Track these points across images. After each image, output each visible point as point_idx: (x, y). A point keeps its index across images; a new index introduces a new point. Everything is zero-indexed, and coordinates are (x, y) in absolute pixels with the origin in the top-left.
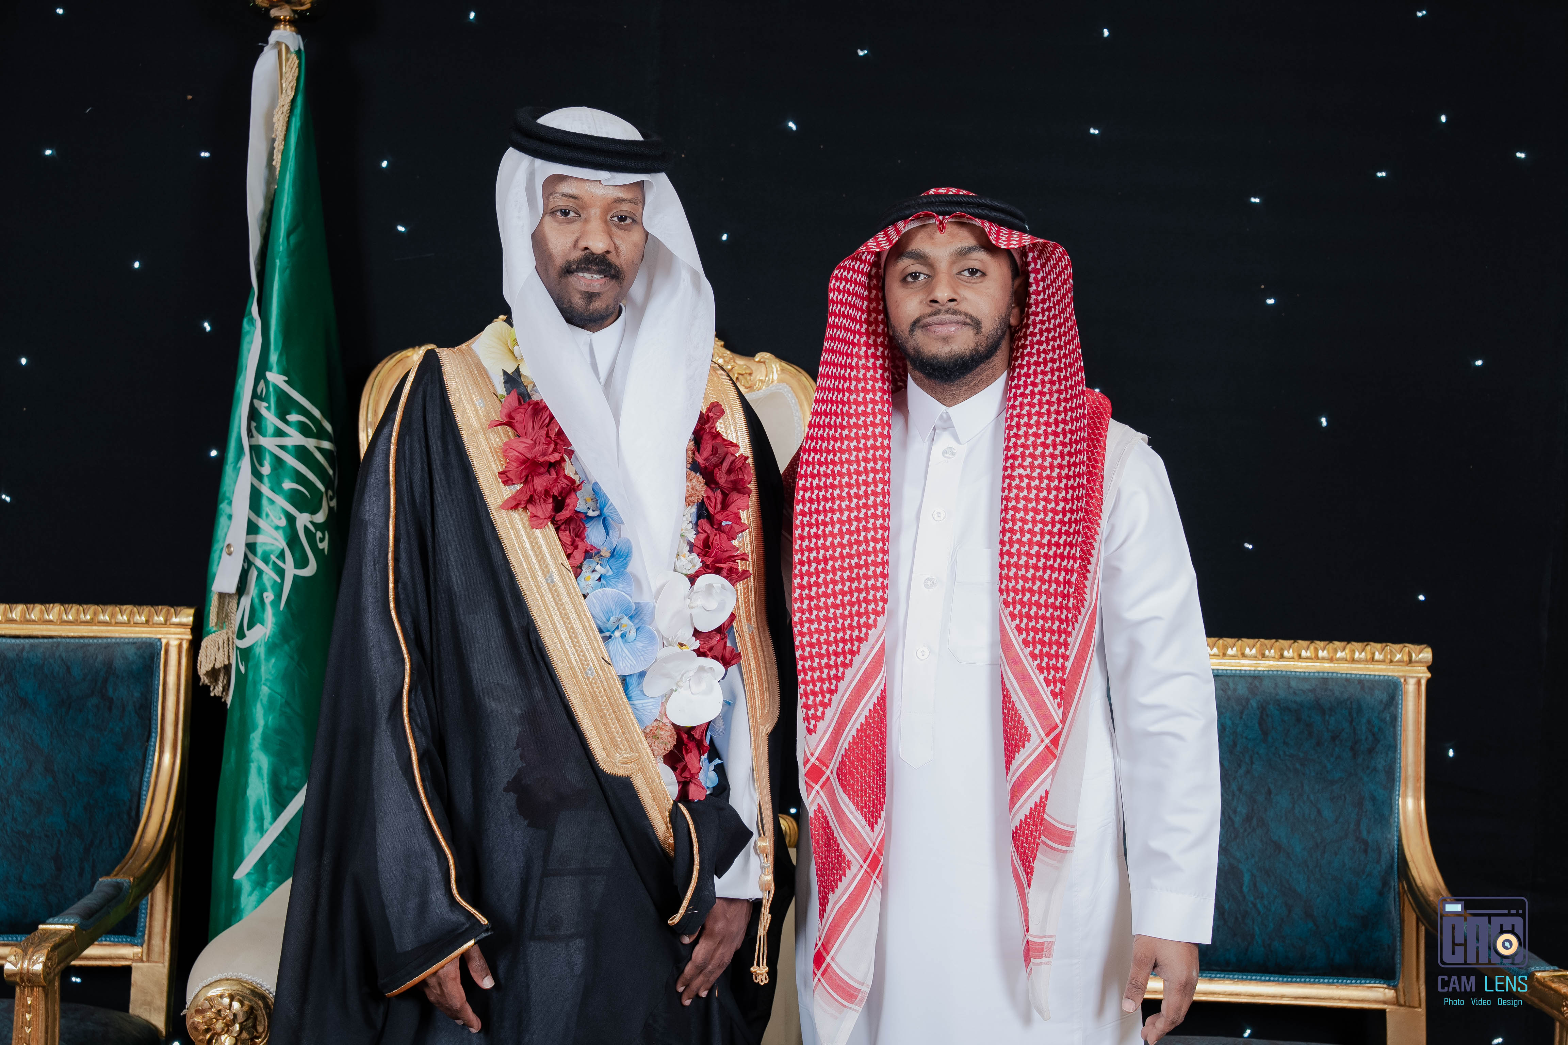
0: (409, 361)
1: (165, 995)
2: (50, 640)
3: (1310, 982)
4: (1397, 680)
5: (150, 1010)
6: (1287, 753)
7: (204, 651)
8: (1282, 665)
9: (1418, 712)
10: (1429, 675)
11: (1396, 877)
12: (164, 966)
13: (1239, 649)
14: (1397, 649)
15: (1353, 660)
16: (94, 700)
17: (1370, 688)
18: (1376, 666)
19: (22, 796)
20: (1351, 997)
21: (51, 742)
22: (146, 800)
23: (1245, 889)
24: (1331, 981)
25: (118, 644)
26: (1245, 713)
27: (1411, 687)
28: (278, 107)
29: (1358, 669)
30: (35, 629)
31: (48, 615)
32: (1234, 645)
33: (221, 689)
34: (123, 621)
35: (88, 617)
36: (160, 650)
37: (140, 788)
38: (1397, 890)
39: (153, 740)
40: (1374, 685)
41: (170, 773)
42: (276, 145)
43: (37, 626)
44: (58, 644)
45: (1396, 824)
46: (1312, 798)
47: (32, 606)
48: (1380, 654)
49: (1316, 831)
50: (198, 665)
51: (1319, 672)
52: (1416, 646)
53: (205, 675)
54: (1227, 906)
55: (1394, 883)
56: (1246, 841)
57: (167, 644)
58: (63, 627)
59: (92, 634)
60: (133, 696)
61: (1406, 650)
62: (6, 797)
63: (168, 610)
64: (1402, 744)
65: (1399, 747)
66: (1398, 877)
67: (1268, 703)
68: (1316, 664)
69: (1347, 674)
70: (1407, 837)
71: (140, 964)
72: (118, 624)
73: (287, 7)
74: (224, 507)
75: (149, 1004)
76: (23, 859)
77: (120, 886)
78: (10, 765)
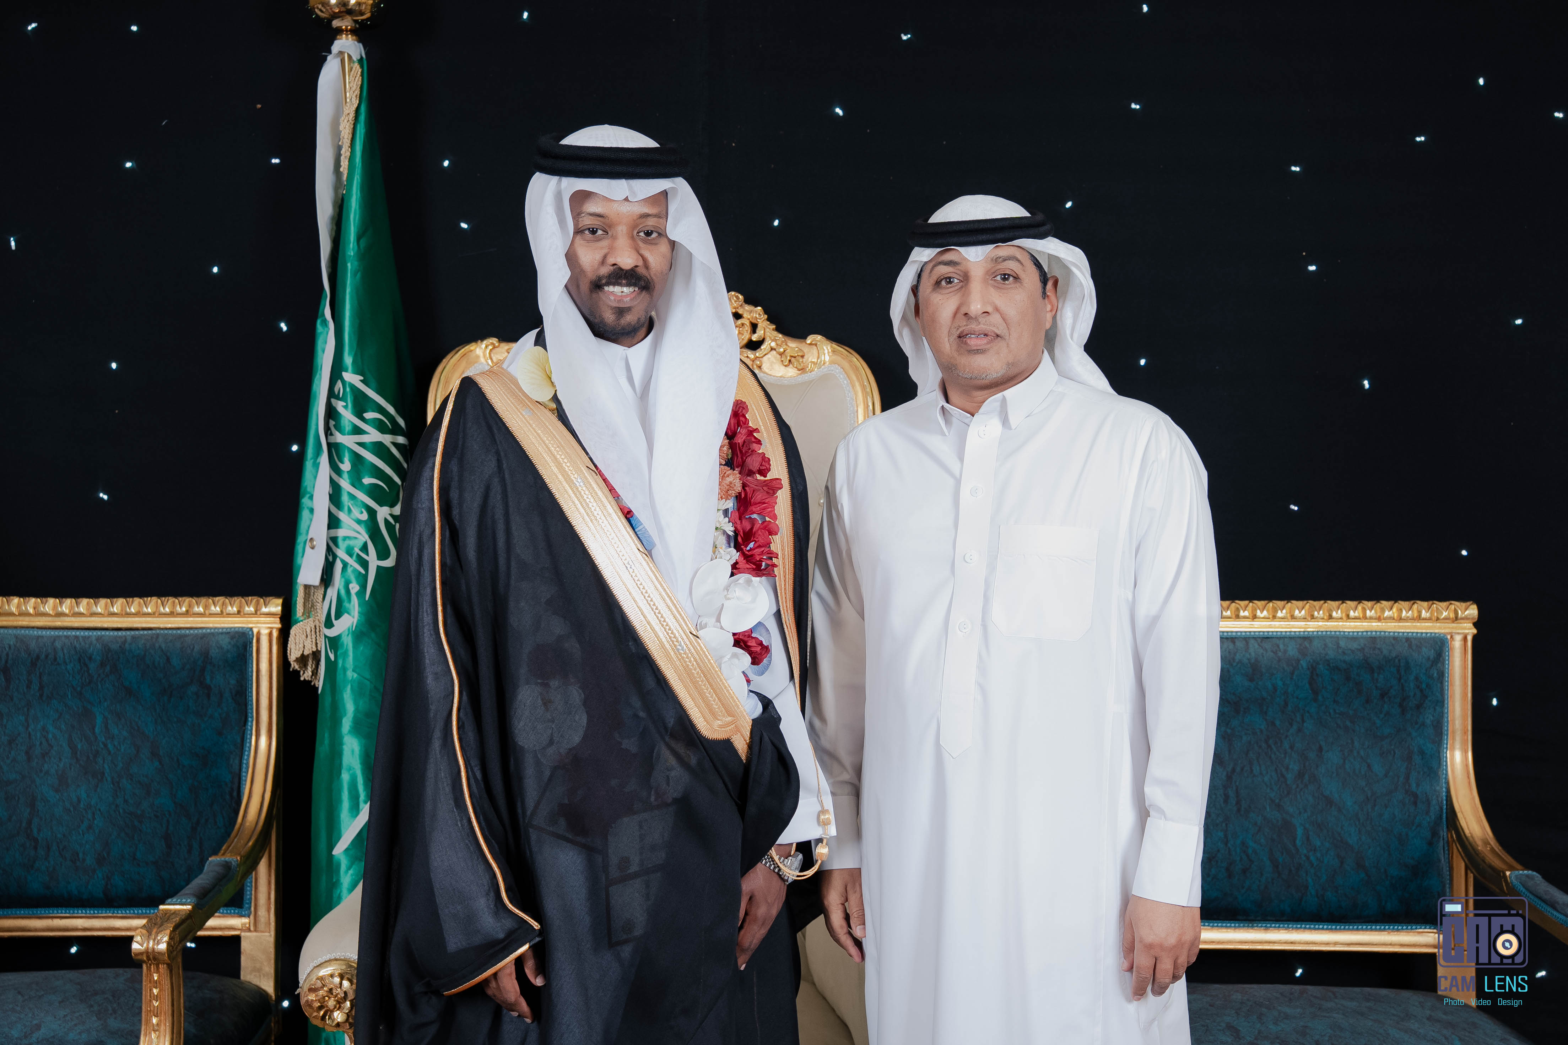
0: (476, 354)
1: (273, 961)
2: (150, 632)
3: (1362, 929)
4: (1443, 637)
5: (260, 976)
6: (1337, 711)
7: (293, 639)
8: (1331, 626)
9: (1465, 668)
10: (1475, 631)
11: (1445, 827)
12: (271, 935)
13: (1288, 611)
14: (1444, 607)
15: (1400, 619)
16: (193, 688)
17: (1417, 646)
18: (1423, 624)
19: (132, 779)
20: (1402, 943)
21: (156, 729)
22: (246, 781)
23: (1298, 843)
24: (1383, 927)
25: (213, 634)
26: (1296, 673)
27: (1457, 643)
28: (344, 116)
29: (1405, 627)
30: (135, 622)
31: (147, 608)
32: (1284, 608)
33: (311, 673)
34: (216, 612)
35: (184, 609)
36: (253, 639)
37: (240, 770)
38: (1446, 839)
39: (250, 724)
40: (1421, 643)
41: (267, 756)
42: (343, 152)
43: (137, 619)
44: (158, 635)
45: (1444, 776)
46: (1362, 753)
47: (131, 599)
48: (1427, 612)
49: (1366, 785)
50: (288, 652)
51: (1367, 632)
52: (1462, 603)
53: (294, 661)
54: (1281, 860)
55: (1443, 832)
56: (1299, 796)
57: (259, 633)
58: (161, 619)
59: (188, 626)
60: (229, 683)
61: (1453, 607)
62: (118, 780)
63: (258, 600)
64: (1449, 699)
65: (1446, 702)
66: (1447, 827)
67: (1318, 663)
68: (1364, 624)
69: (1394, 632)
70: (1455, 790)
71: (248, 934)
72: (212, 615)
73: (349, 18)
74: (306, 502)
75: (259, 971)
76: (136, 838)
77: (228, 865)
78: (119, 750)
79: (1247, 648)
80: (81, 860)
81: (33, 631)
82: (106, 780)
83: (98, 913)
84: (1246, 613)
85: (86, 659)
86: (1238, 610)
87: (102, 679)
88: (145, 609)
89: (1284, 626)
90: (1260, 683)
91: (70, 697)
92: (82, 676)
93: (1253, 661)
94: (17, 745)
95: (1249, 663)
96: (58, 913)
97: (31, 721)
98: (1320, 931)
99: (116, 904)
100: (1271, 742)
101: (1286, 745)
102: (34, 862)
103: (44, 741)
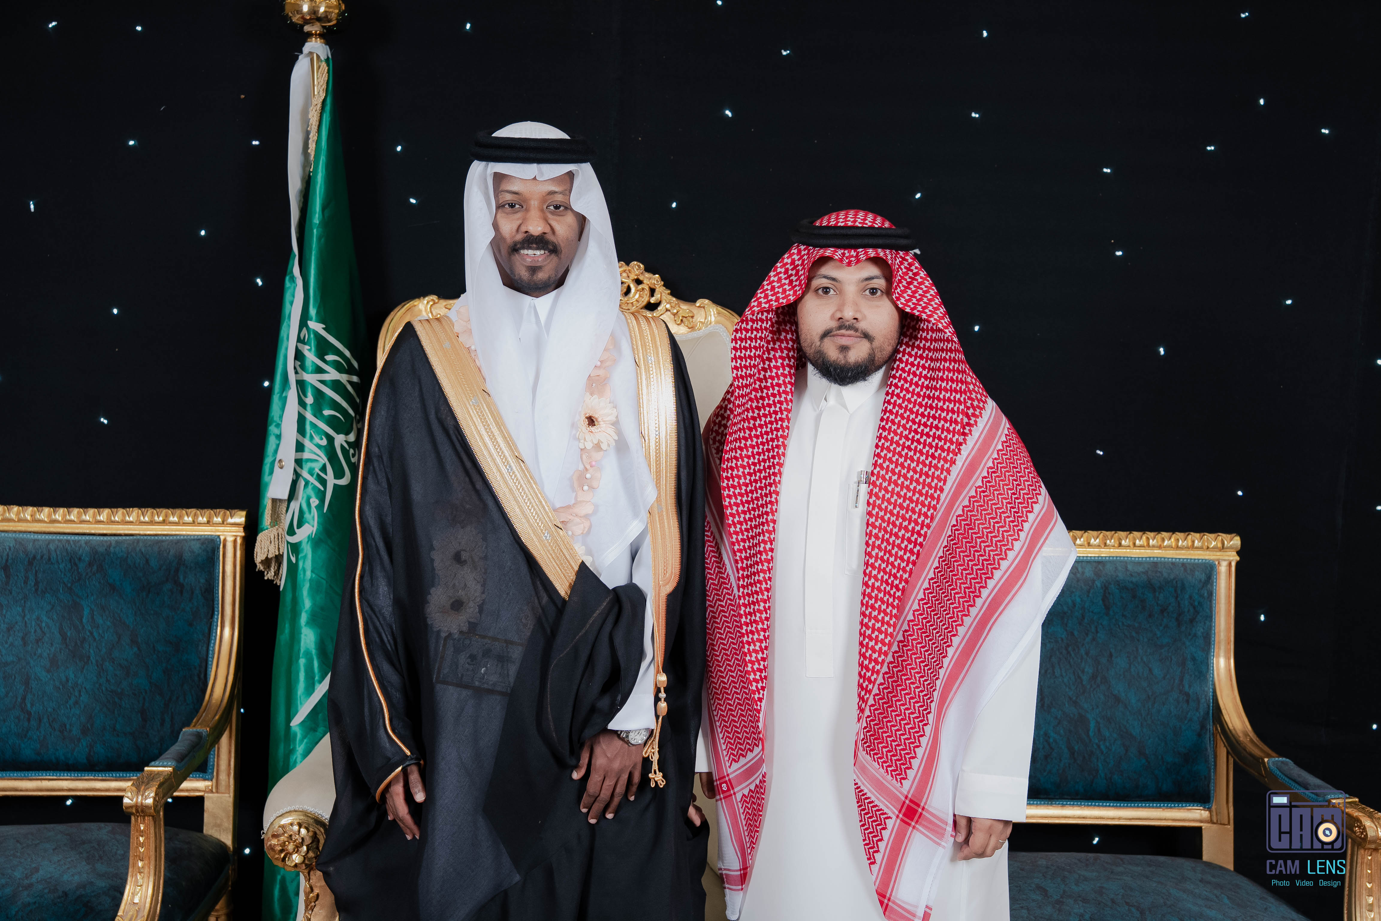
0: (416, 309)
1: (231, 819)
2: (131, 538)
4: (1212, 562)
5: (220, 831)
6: (1125, 624)
7: (258, 545)
8: (1120, 552)
9: (1230, 589)
10: (1238, 558)
11: (1211, 720)
12: (230, 796)
13: (1085, 539)
14: (1213, 538)
15: (1178, 547)
16: (168, 586)
17: (1191, 570)
18: (1196, 552)
19: (113, 663)
20: (1174, 818)
21: (135, 619)
22: (212, 665)
23: (1091, 734)
24: (1158, 803)
25: (186, 540)
26: (1092, 591)
27: (1223, 568)
28: (312, 107)
29: (1181, 554)
30: (119, 529)
31: (129, 517)
32: (1082, 536)
33: (273, 574)
34: (190, 522)
35: (161, 519)
37: (207, 655)
38: (1211, 731)
39: (216, 616)
40: (1194, 568)
41: (230, 643)
42: (311, 136)
43: (121, 527)
44: (138, 541)
45: (1211, 679)
46: (1145, 659)
47: (115, 510)
48: (1199, 542)
49: (1148, 685)
50: (253, 555)
51: (1150, 558)
52: (1228, 535)
53: (259, 563)
56: (1092, 695)
57: (225, 540)
58: (141, 527)
59: (165, 533)
60: (199, 582)
61: (1220, 538)
62: (101, 663)
63: (225, 513)
64: (1216, 615)
65: (1214, 617)
66: (1213, 721)
67: (1110, 584)
68: (1148, 551)
69: (1172, 559)
70: (1220, 690)
71: (211, 795)
72: (185, 524)
73: (318, 24)
74: (272, 429)
75: (219, 826)
76: (116, 712)
77: (199, 735)
78: (103, 638)
80: (68, 730)
81: (31, 535)
82: (92, 663)
83: (81, 776)
85: (76, 560)
87: (90, 577)
88: (127, 518)
91: (61, 592)
92: (73, 574)
94: (14, 631)
96: (46, 775)
97: (27, 612)
98: (1107, 808)
99: (97, 768)
100: (1070, 649)
101: (1083, 651)
102: (27, 732)
103: (38, 629)
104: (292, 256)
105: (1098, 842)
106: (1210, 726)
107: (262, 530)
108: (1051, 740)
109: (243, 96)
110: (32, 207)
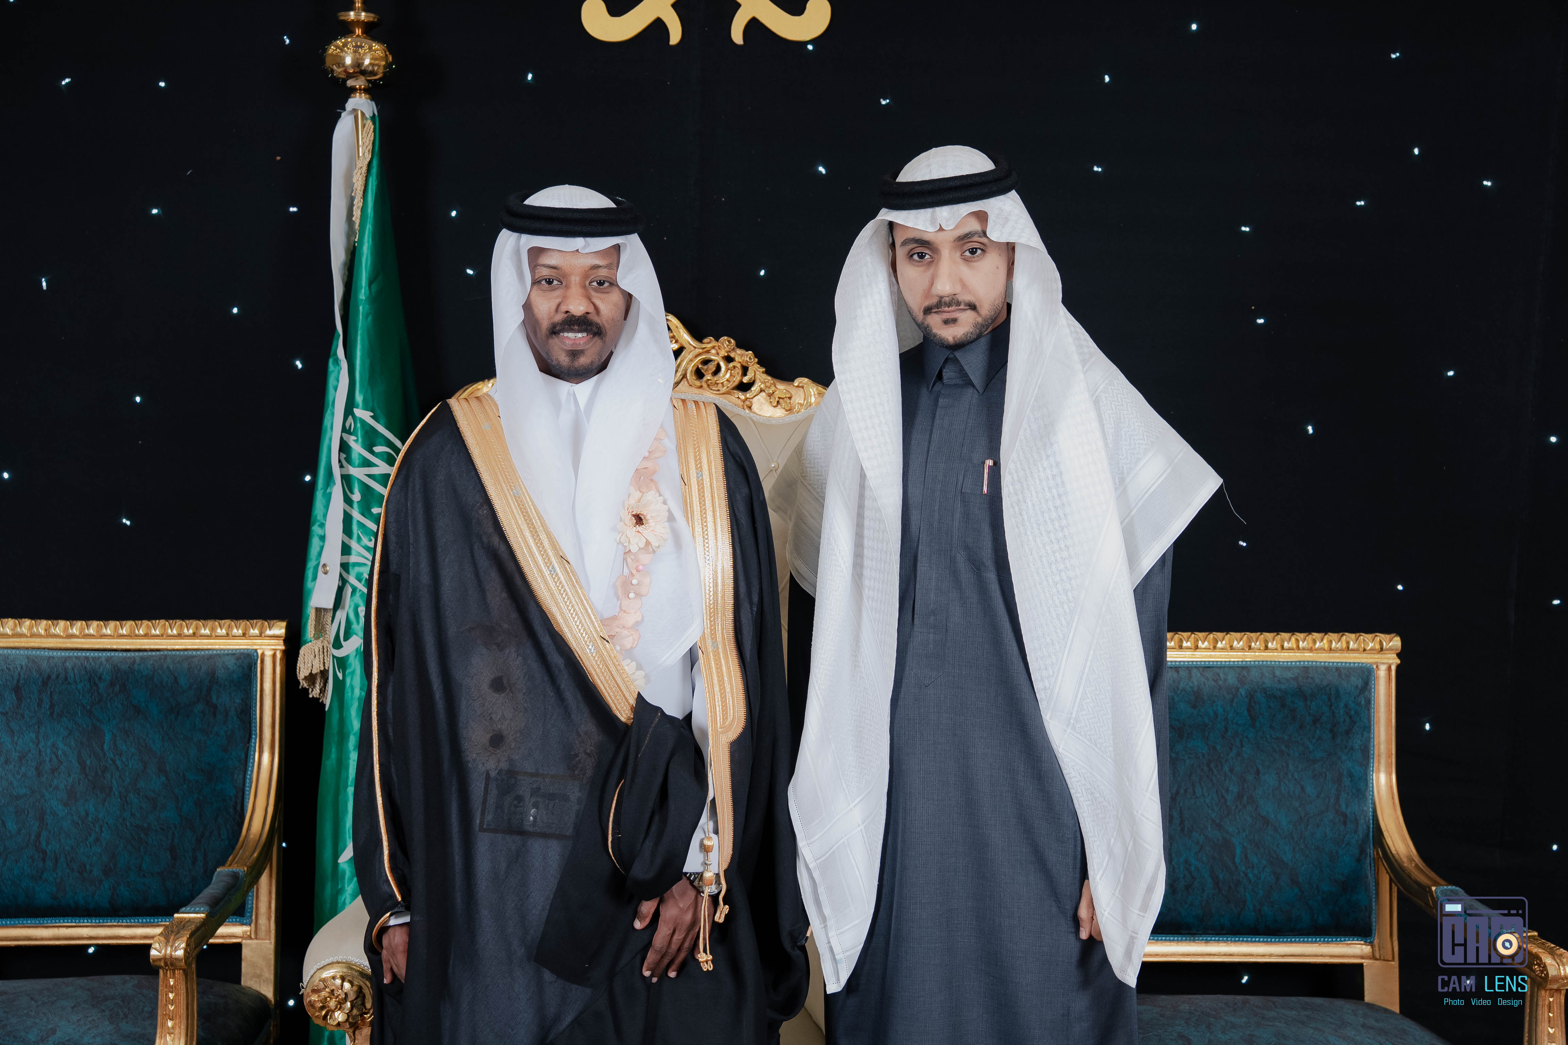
1: (272, 968)
2: (158, 653)
4: (1370, 666)
5: (260, 982)
6: (1274, 736)
7: (302, 658)
8: (1267, 656)
9: (1389, 696)
10: (1399, 661)
11: (1372, 844)
12: (271, 942)
13: (1227, 642)
14: (1370, 639)
15: (1331, 650)
16: (200, 707)
17: (1346, 674)
18: (1351, 655)
19: (139, 794)
20: (1332, 954)
21: (163, 746)
22: (249, 795)
23: (1237, 860)
24: (1314, 940)
25: (219, 655)
26: (1235, 701)
27: (1382, 673)
28: (357, 169)
29: (1334, 657)
30: (143, 644)
31: (155, 630)
32: (1223, 639)
34: (223, 635)
35: (191, 631)
36: (257, 660)
37: (244, 786)
38: (1372, 856)
39: (253, 741)
40: (1350, 673)
41: (269, 771)
42: (356, 202)
43: (145, 641)
44: (166, 656)
45: (1371, 797)
46: (1296, 776)
47: (140, 622)
48: (1355, 643)
49: (1300, 806)
50: (295, 671)
51: (1300, 662)
52: (1387, 635)
53: (303, 679)
54: (1221, 876)
56: (1238, 817)
57: (263, 654)
58: (169, 641)
59: (196, 647)
60: (234, 702)
61: (1378, 639)
62: (125, 794)
63: (262, 623)
64: (1375, 724)
65: (1372, 727)
66: (1374, 845)
67: (1256, 692)
68: (1297, 654)
69: (1325, 662)
70: (1381, 809)
71: (249, 941)
72: (218, 637)
73: (363, 78)
74: (316, 529)
75: (259, 976)
76: (142, 850)
77: (235, 876)
78: (127, 766)
79: (1190, 677)
80: (88, 871)
81: (44, 652)
82: (114, 794)
83: (103, 922)
84: (1189, 644)
85: (96, 679)
86: (1181, 641)
87: (112, 698)
88: (153, 631)
89: (1223, 656)
90: (1202, 710)
91: (80, 715)
92: (92, 695)
93: (1196, 689)
94: (27, 760)
95: (1193, 691)
96: (64, 922)
97: (41, 738)
98: (1257, 944)
99: (121, 913)
100: (1212, 765)
101: (1226, 768)
102: (42, 873)
103: (54, 757)
104: (336, 335)
105: (1247, 981)
106: (1371, 850)
107: (306, 642)
108: (1193, 868)
109: (278, 158)
110: (44, 284)
